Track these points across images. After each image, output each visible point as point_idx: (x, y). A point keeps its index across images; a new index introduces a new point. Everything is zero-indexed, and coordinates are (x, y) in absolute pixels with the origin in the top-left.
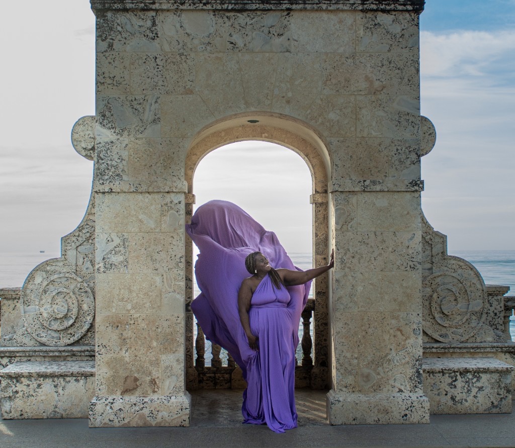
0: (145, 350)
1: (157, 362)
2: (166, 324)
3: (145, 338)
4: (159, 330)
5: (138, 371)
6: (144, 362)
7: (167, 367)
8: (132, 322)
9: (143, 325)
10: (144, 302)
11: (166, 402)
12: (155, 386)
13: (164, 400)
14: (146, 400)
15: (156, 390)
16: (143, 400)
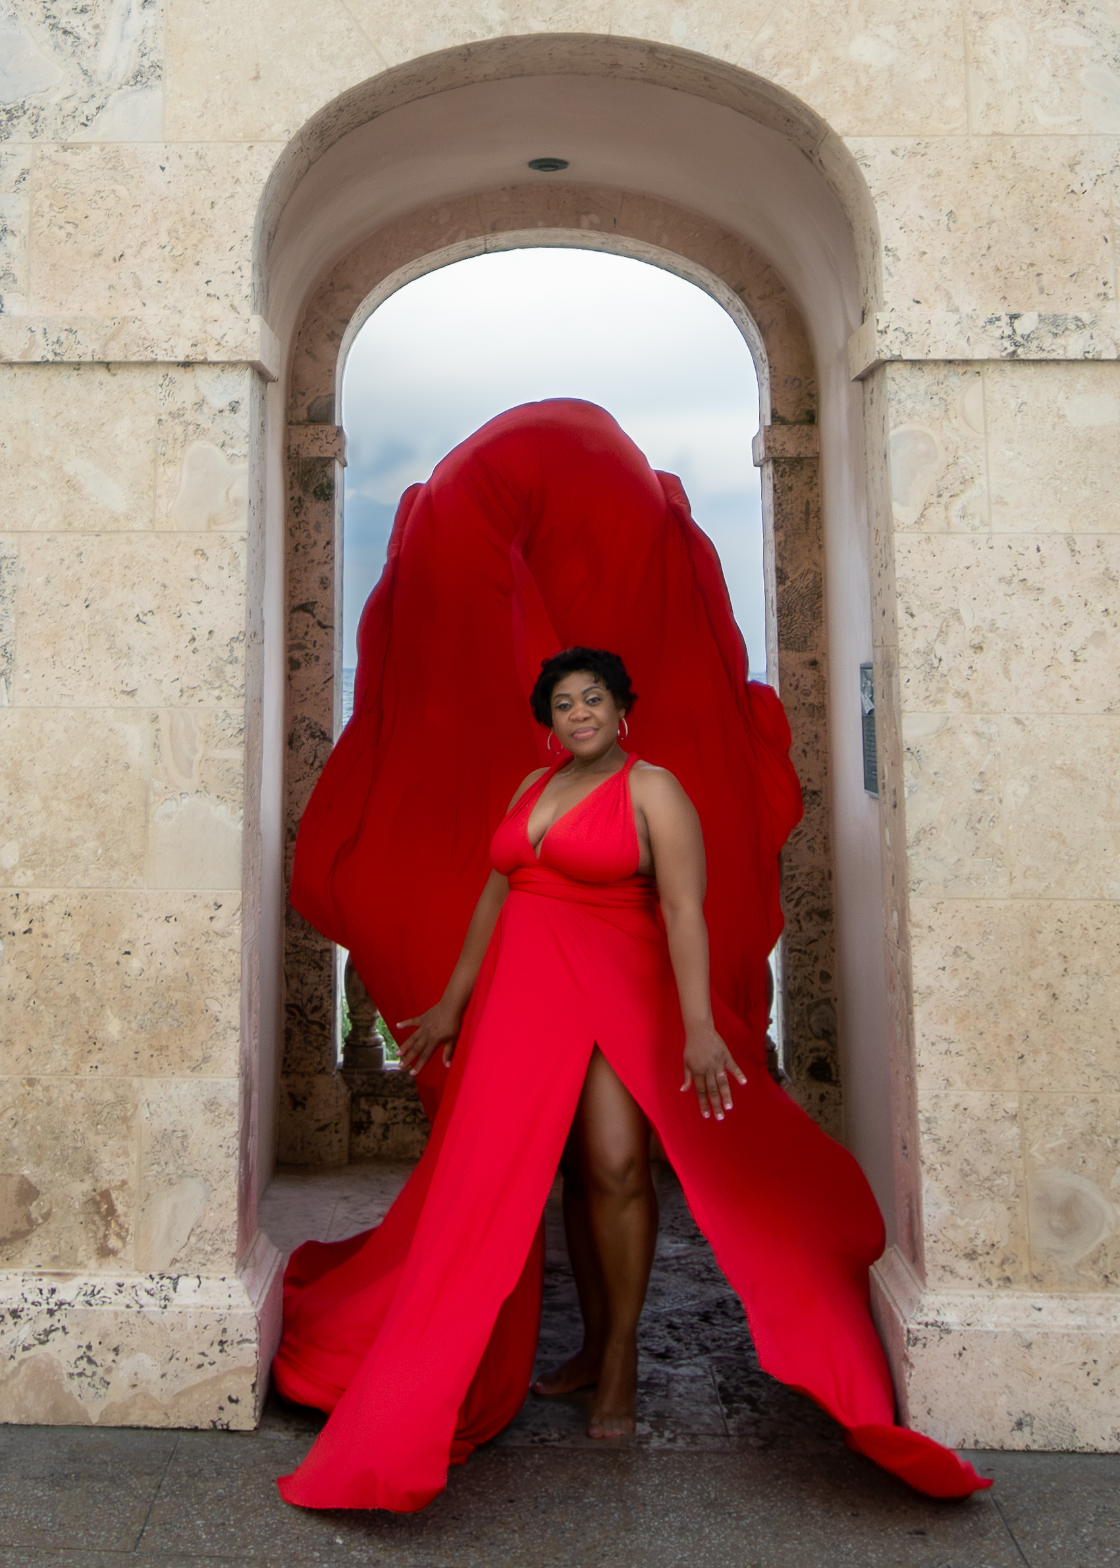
0: (71, 1052)
1: (118, 1112)
2: (163, 935)
3: (74, 998)
4: (135, 963)
5: (38, 1153)
6: (66, 1110)
7: (165, 1137)
8: (20, 925)
9: (66, 938)
10: (73, 835)
11: (152, 1305)
12: (108, 1225)
13: (144, 1298)
14: (67, 1291)
15: (113, 1242)
16: (53, 1291)
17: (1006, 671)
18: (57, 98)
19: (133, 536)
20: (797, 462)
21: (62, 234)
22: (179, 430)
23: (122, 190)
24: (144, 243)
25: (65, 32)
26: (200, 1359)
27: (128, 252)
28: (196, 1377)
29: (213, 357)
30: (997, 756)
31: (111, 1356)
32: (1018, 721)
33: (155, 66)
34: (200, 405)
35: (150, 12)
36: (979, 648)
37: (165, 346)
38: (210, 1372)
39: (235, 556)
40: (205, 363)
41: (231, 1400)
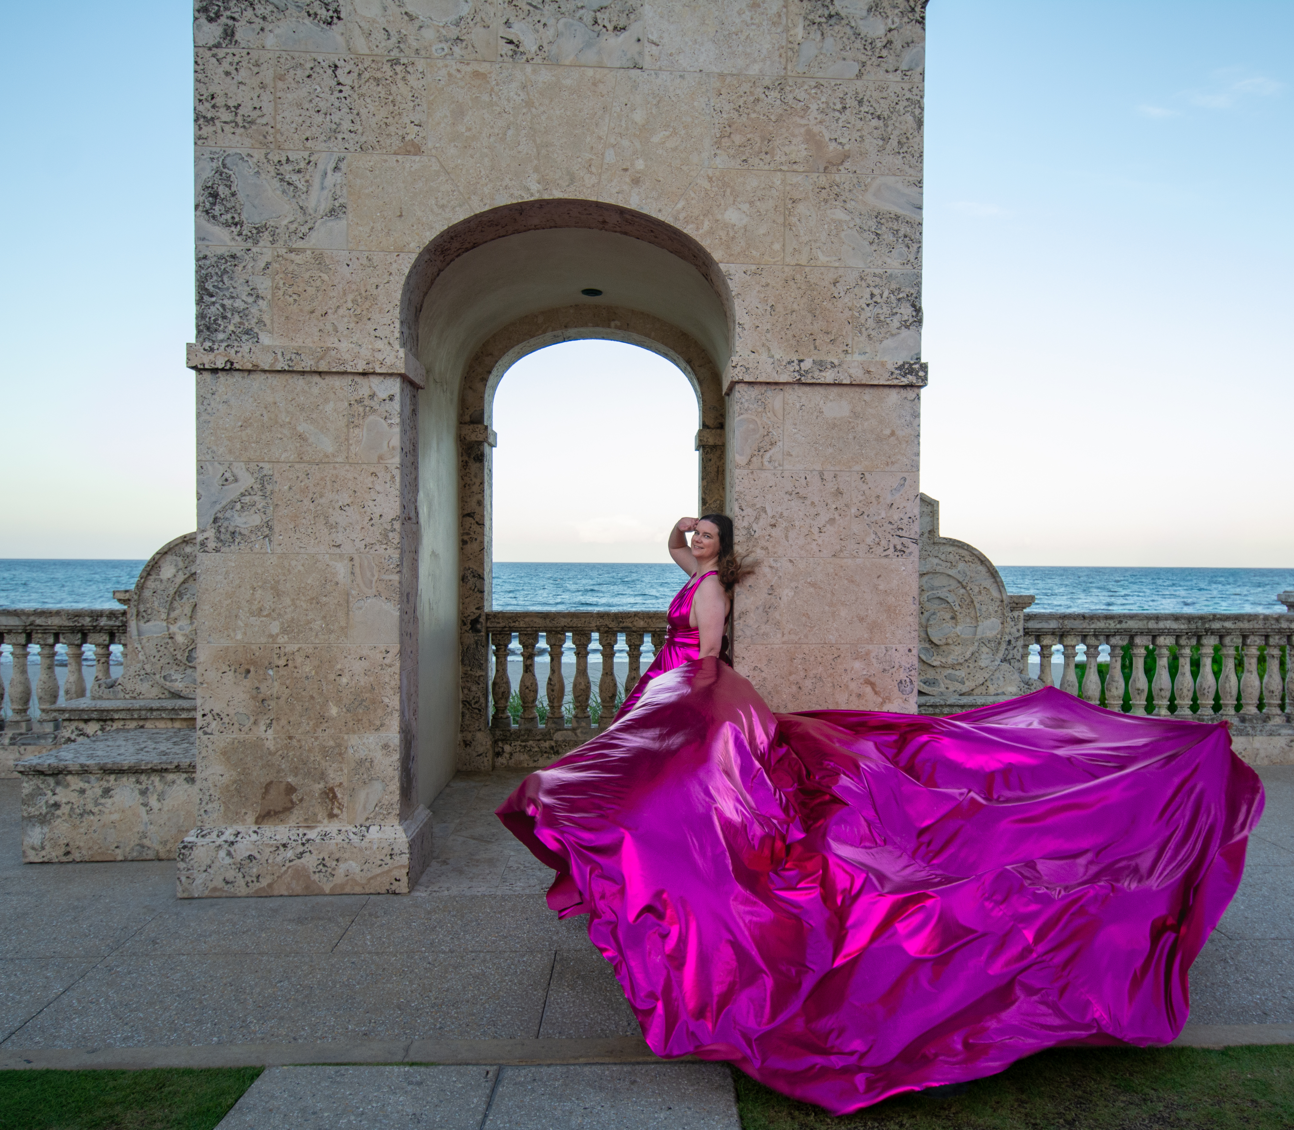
0: (311, 723)
1: (337, 750)
2: (358, 667)
3: (312, 697)
4: (344, 680)
5: (295, 771)
6: (310, 750)
7: (361, 762)
8: (282, 662)
9: (308, 668)
10: (309, 618)
11: (355, 839)
12: (333, 803)
13: (352, 836)
14: (312, 834)
15: (336, 811)
16: (305, 834)
17: (786, 537)
18: (285, 222)
19: (337, 465)
20: (714, 447)
21: (291, 300)
22: (361, 409)
23: (325, 277)
24: (338, 307)
25: (289, 184)
26: (380, 862)
27: (330, 311)
28: (379, 871)
29: (378, 370)
30: (780, 577)
31: (335, 863)
32: (791, 561)
33: (343, 206)
34: (372, 396)
35: (338, 174)
36: (774, 526)
37: (351, 363)
38: (386, 868)
39: (393, 477)
40: (374, 373)
41: (396, 880)
